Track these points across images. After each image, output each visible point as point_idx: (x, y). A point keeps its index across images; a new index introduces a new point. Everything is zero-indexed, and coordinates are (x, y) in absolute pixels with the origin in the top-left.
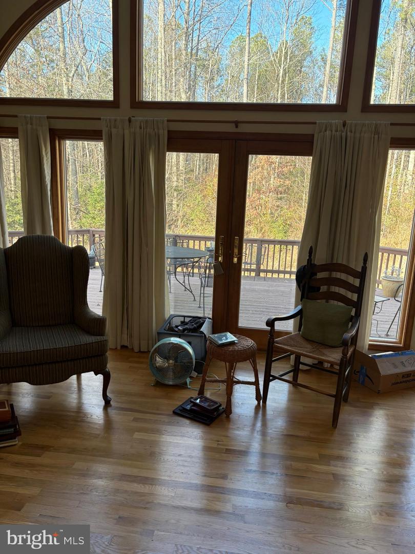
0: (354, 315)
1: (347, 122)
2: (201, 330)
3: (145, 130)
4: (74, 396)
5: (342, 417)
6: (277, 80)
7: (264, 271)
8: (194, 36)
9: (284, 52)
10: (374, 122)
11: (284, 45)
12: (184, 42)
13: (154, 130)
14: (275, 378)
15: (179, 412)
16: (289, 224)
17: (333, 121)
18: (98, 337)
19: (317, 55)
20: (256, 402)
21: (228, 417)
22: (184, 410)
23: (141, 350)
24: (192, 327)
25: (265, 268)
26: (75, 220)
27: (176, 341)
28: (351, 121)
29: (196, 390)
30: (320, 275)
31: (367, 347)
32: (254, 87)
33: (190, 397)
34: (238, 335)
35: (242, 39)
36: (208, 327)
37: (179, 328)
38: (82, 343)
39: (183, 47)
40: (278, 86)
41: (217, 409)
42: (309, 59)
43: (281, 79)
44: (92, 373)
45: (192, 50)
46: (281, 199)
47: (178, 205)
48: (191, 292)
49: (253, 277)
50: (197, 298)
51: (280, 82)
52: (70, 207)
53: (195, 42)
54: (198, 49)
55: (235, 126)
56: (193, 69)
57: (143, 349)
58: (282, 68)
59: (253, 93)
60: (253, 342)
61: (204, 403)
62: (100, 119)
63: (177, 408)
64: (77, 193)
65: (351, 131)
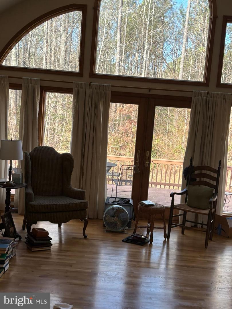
1: (209, 92)
2: (129, 203)
3: (98, 90)
10: (223, 93)
13: (103, 90)
17: (202, 91)
20: (164, 239)
21: (151, 243)
28: (211, 92)
30: (196, 172)
55: (148, 91)
62: (72, 83)
63: (124, 239)
65: (211, 97)
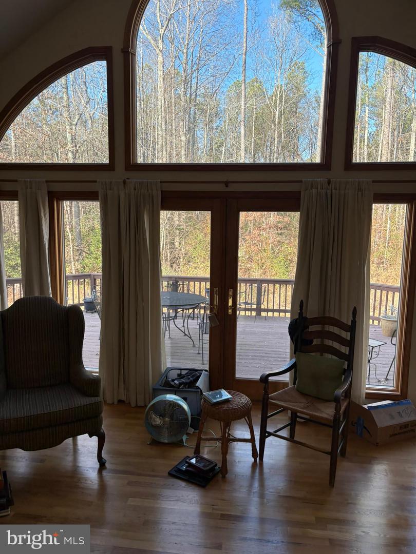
0: (346, 368)
1: (331, 180)
2: (197, 385)
3: (139, 191)
4: (70, 458)
5: (339, 473)
6: (274, 121)
7: (265, 310)
8: (193, 83)
9: (279, 95)
10: (357, 180)
11: (279, 90)
12: (183, 89)
13: (148, 190)
14: (270, 434)
15: (174, 473)
16: (289, 260)
17: (318, 180)
18: (93, 398)
19: (311, 96)
20: (253, 460)
21: (224, 477)
22: (180, 471)
23: (138, 405)
24: (188, 381)
25: (266, 308)
26: (77, 260)
27: (172, 398)
28: (335, 180)
29: (193, 448)
30: (312, 328)
31: (364, 396)
32: (252, 128)
33: (186, 456)
34: (233, 392)
35: (238, 85)
36: (204, 381)
37: (176, 381)
38: (76, 406)
39: (182, 94)
40: (275, 127)
41: (213, 469)
42: (303, 100)
43: (277, 120)
44: (87, 435)
45: (191, 95)
46: (281, 234)
47: (180, 244)
48: (191, 338)
49: (253, 316)
50: (196, 343)
51: (277, 123)
52: (73, 248)
53: (194, 88)
54: (196, 95)
55: (225, 186)
56: (192, 112)
57: (141, 403)
58: (278, 110)
59: (251, 134)
60: (248, 398)
61: (200, 463)
62: (96, 182)
63: (171, 470)
64: (80, 234)
65: (336, 189)
